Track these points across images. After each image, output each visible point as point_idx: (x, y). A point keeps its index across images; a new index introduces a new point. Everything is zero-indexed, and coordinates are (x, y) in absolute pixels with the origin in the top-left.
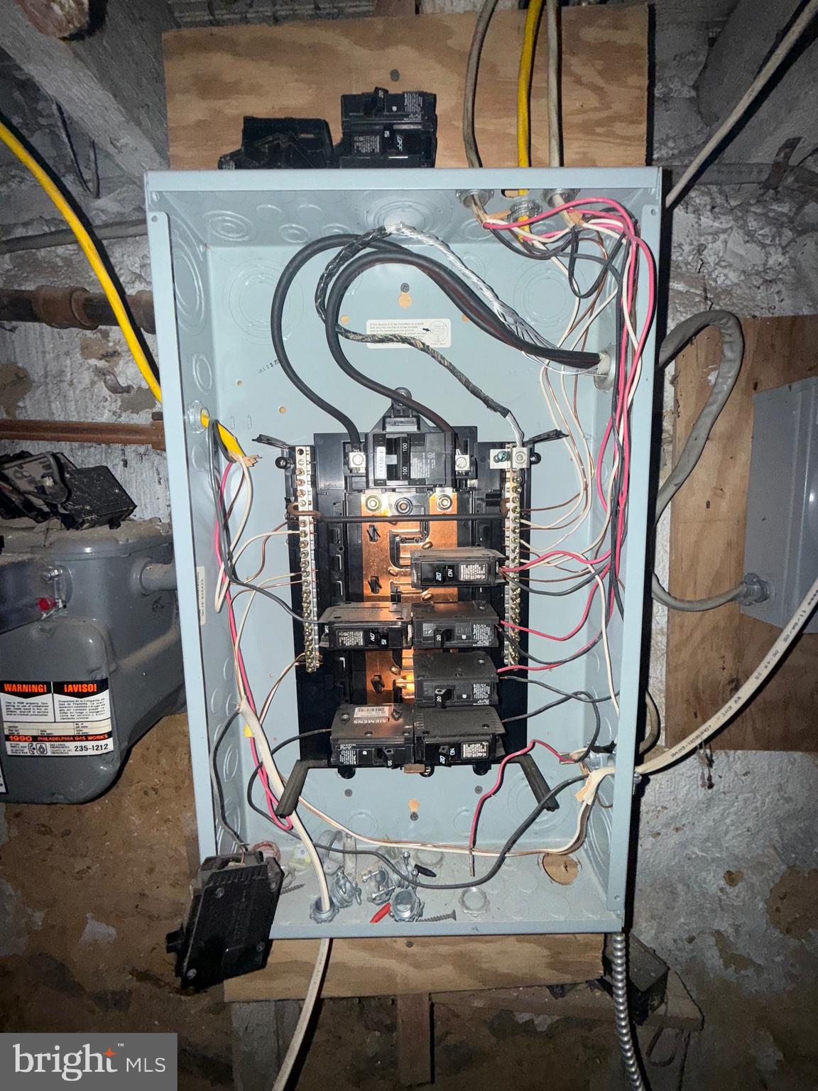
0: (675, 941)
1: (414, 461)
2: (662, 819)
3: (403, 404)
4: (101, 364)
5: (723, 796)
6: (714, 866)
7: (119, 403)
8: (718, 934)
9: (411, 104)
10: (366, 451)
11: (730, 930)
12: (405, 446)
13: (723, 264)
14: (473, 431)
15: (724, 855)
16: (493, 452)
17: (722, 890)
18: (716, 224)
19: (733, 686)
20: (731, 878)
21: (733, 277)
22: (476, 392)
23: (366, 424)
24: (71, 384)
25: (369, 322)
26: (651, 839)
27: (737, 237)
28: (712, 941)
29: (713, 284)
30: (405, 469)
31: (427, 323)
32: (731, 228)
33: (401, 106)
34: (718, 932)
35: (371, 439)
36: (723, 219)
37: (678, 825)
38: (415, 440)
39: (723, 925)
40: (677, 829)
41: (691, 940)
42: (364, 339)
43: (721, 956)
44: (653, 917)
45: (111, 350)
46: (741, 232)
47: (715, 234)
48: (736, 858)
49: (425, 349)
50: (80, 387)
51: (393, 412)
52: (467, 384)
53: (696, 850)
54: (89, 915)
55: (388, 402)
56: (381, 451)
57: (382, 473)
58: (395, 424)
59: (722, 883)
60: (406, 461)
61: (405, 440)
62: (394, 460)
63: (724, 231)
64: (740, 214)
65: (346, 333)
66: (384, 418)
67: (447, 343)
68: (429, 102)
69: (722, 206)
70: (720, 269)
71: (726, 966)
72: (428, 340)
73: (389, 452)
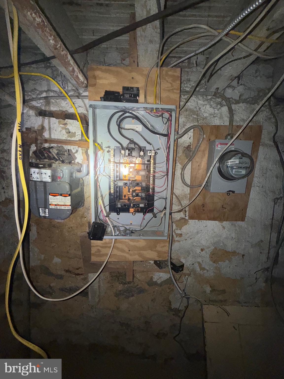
0: (190, 265)
1: (133, 153)
2: (187, 236)
3: (132, 142)
4: (63, 126)
5: (201, 231)
6: (198, 247)
7: (67, 135)
8: (199, 263)
9: (135, 89)
10: (124, 150)
11: (201, 261)
12: (131, 150)
13: (205, 112)
14: (145, 147)
15: (201, 245)
16: (148, 152)
17: (200, 253)
18: (204, 103)
19: (203, 206)
20: (202, 250)
21: (207, 115)
22: (145, 140)
23: (125, 145)
24: (56, 130)
25: (126, 125)
26: (185, 241)
27: (208, 106)
28: (197, 264)
29: (203, 116)
30: (131, 154)
31: (137, 126)
32: (207, 104)
33: (133, 89)
34: (199, 262)
35: (125, 149)
36: (205, 102)
37: (191, 238)
38: (133, 149)
39: (200, 260)
40: (191, 239)
41: (193, 264)
42: (125, 129)
43: (199, 268)
44: (184, 258)
45: (65, 123)
46: (209, 105)
47: (204, 105)
48: (204, 246)
49: (136, 131)
50: (58, 131)
51: (130, 143)
52: (144, 138)
53: (195, 244)
54: (55, 256)
55: (129, 141)
56: (127, 151)
57: (127, 154)
58: (130, 145)
59: (200, 251)
60: (131, 153)
61: (131, 149)
62: (129, 152)
63: (205, 105)
64: (209, 101)
65: (122, 128)
66: (128, 144)
67: (141, 130)
68: (138, 89)
69: (205, 99)
70: (204, 113)
71: (201, 270)
72: (137, 130)
73: (128, 151)
